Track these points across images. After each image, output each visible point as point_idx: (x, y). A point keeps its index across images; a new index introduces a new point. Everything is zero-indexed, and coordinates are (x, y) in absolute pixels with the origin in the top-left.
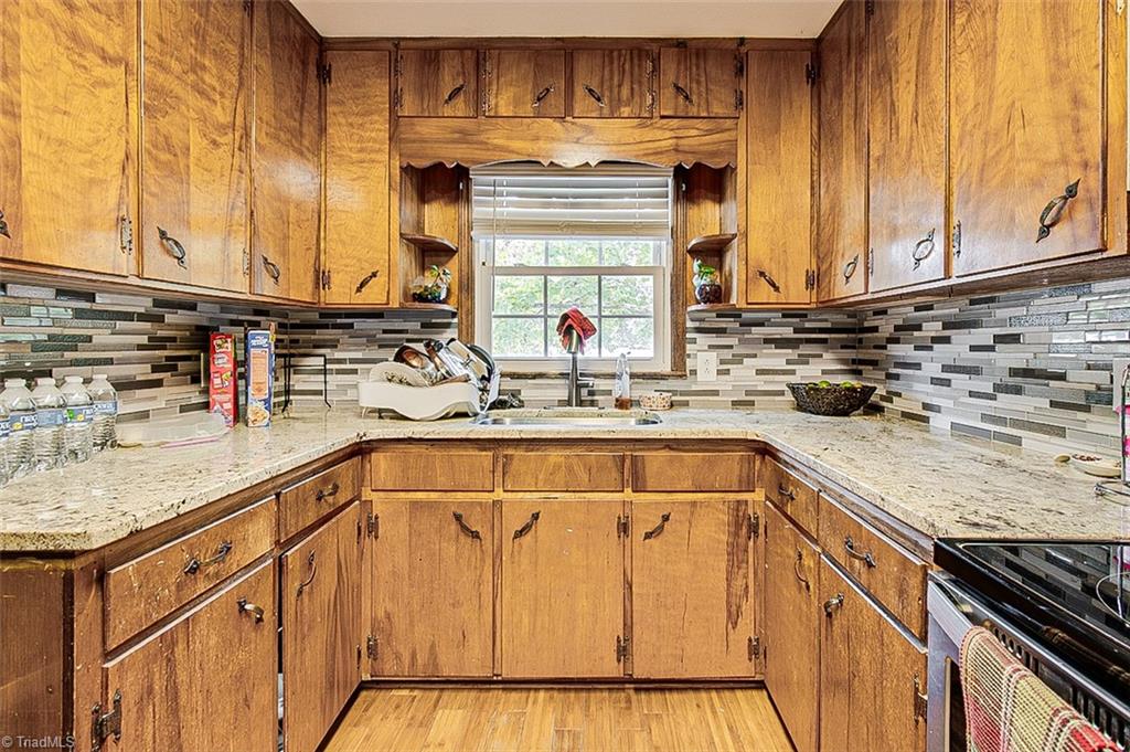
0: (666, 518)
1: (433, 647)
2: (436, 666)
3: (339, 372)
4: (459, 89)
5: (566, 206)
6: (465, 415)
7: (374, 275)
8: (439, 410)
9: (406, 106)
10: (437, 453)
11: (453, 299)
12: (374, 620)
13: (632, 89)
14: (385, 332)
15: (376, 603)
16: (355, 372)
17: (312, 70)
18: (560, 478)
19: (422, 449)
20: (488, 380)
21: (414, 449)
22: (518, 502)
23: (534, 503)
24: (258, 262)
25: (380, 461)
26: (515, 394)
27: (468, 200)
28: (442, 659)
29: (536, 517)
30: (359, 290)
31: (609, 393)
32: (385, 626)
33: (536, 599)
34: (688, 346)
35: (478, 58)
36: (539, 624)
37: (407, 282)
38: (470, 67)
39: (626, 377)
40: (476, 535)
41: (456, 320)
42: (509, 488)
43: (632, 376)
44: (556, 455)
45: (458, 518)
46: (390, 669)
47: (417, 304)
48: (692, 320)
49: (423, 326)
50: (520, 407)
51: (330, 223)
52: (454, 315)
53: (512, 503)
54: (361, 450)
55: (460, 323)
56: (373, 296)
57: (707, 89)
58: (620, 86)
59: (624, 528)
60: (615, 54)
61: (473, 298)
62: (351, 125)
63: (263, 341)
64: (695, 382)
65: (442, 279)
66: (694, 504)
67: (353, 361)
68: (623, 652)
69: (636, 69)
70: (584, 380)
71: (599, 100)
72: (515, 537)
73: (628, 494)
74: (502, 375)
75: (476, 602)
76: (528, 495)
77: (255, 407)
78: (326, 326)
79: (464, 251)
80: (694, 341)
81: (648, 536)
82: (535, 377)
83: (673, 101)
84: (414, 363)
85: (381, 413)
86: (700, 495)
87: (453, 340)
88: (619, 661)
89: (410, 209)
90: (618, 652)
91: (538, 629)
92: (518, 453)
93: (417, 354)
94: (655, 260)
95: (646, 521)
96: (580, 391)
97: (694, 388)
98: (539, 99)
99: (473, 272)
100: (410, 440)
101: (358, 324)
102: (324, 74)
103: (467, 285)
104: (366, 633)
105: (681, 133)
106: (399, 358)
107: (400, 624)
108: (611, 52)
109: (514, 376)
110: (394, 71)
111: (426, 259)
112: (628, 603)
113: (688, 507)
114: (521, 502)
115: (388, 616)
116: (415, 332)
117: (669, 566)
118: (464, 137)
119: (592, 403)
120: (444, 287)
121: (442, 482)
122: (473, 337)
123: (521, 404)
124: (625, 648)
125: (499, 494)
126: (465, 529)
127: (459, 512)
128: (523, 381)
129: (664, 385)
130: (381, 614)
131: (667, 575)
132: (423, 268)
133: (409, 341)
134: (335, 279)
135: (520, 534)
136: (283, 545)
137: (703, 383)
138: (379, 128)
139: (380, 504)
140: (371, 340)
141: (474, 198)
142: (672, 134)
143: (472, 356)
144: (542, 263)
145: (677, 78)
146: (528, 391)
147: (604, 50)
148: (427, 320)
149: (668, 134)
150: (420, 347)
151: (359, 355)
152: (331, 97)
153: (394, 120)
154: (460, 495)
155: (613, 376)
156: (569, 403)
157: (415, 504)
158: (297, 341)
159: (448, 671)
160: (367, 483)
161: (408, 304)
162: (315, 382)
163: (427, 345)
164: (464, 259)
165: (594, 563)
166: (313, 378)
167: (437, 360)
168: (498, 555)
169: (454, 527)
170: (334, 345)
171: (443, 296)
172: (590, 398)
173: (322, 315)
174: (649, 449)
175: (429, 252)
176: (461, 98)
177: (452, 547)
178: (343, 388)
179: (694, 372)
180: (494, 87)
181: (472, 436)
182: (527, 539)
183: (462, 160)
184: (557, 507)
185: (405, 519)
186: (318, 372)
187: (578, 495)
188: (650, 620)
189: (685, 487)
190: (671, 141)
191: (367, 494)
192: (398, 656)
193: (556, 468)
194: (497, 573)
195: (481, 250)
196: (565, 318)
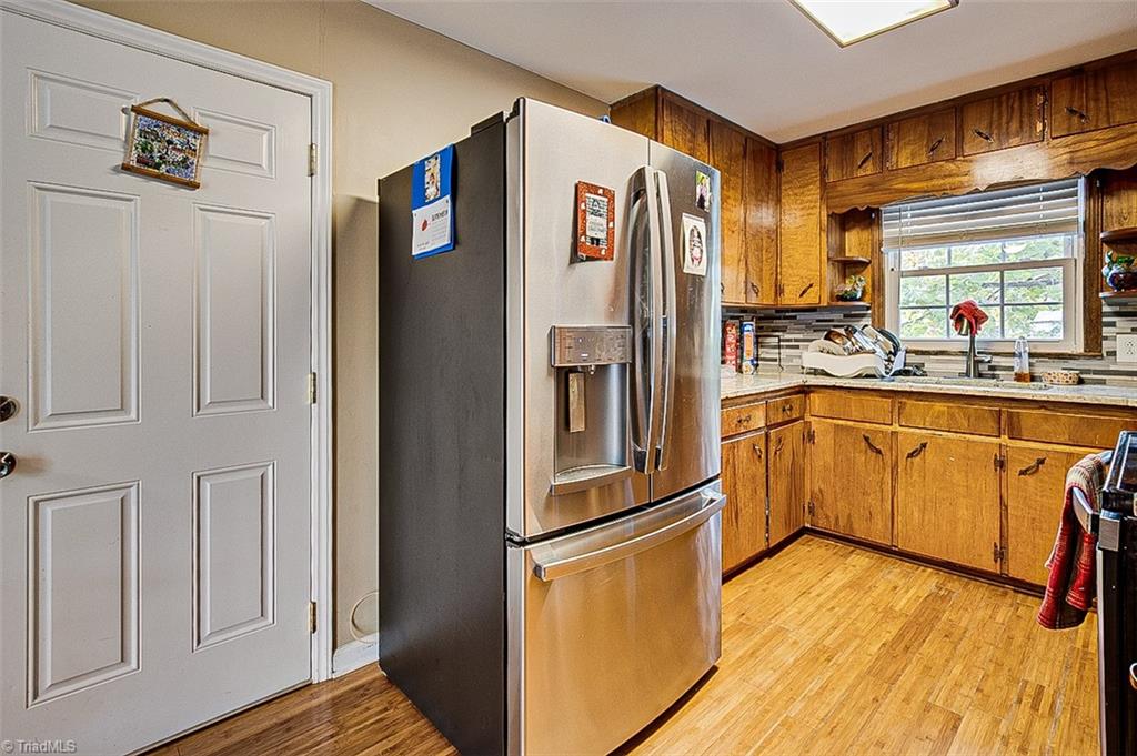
0: (1041, 462)
1: (849, 516)
2: (852, 529)
3: (788, 347)
4: (868, 157)
5: (965, 218)
6: (874, 376)
7: (811, 286)
8: (854, 370)
9: (831, 176)
10: (852, 397)
11: (868, 297)
12: (812, 492)
13: (1021, 122)
14: (818, 321)
15: (813, 483)
16: (798, 347)
17: (774, 167)
18: (943, 421)
19: (842, 393)
20: (895, 355)
21: (837, 393)
22: (911, 435)
23: (923, 436)
24: (749, 286)
25: (815, 398)
26: (919, 366)
27: (879, 225)
28: (856, 526)
29: (924, 446)
30: (801, 295)
31: (1011, 368)
32: (818, 497)
33: (924, 501)
34: (1104, 329)
35: (883, 133)
36: (926, 518)
37: (833, 288)
38: (877, 140)
39: (1025, 356)
40: (879, 452)
41: (869, 312)
42: (903, 424)
43: (1031, 355)
44: (939, 406)
45: (866, 439)
46: (822, 524)
47: (840, 303)
48: (1109, 305)
49: (845, 316)
50: (922, 375)
51: (784, 256)
52: (868, 308)
53: (905, 433)
54: (804, 390)
55: (874, 312)
56: (811, 299)
57: (1107, 103)
58: (1008, 123)
59: (1001, 464)
60: (1004, 97)
61: (883, 295)
62: (796, 195)
63: (750, 328)
64: (1115, 363)
65: (858, 284)
66: (1070, 455)
67: (796, 340)
68: (1000, 554)
69: (1026, 105)
70: (981, 357)
71: (987, 138)
72: (908, 457)
73: (1004, 439)
74: (907, 352)
75: (879, 494)
76: (918, 431)
77: (747, 364)
78: (779, 318)
79: (875, 262)
80: (1113, 324)
81: (1023, 473)
82: (937, 353)
83: (1067, 122)
84: (837, 341)
85: (816, 372)
86: (1078, 449)
87: (866, 326)
88: (996, 561)
89: (835, 237)
90: (995, 554)
91: (926, 522)
92: (910, 402)
93: (839, 335)
94: (1066, 253)
95: (1021, 462)
96: (978, 366)
97: (1113, 368)
98: (932, 150)
99: (883, 276)
100: (834, 387)
101: (800, 316)
102: (780, 167)
103: (878, 286)
104: (808, 499)
105: (1077, 147)
106: (827, 338)
107: (829, 498)
108: (1000, 96)
109: (917, 353)
110: (823, 154)
111: (847, 270)
112: (1004, 521)
113: (1065, 457)
114: (913, 434)
115: (821, 491)
116: (840, 321)
117: (1044, 498)
118: (872, 187)
119: (993, 377)
120: (860, 289)
121: (855, 415)
122: (884, 324)
123: (924, 374)
124: (1002, 553)
125: (896, 427)
126: (870, 446)
127: (867, 435)
128: (927, 357)
129: (1072, 364)
130: (816, 489)
131: (1042, 506)
132: (844, 276)
133: (835, 327)
134: (787, 289)
135: (911, 455)
136: (769, 427)
137: (1123, 364)
138: (814, 192)
139: (816, 425)
140: (809, 326)
141: (884, 223)
142: (1068, 150)
143: (880, 337)
144: (946, 265)
145: (1072, 101)
146: (930, 364)
147: (992, 98)
148: (847, 312)
149: (1062, 151)
150: (842, 331)
151: (800, 336)
152: (784, 179)
153: (824, 185)
154: (867, 424)
155: (1013, 355)
156: (967, 374)
157: (837, 426)
158: (762, 327)
159: (860, 534)
160: (808, 411)
161: (834, 303)
162: (773, 353)
163: (846, 330)
164: (876, 267)
165: (973, 486)
166: (772, 351)
167: (853, 340)
168: (895, 467)
169: (863, 444)
170: (784, 330)
171: (859, 296)
172: (991, 372)
173: (777, 311)
174: (1025, 408)
175: (848, 267)
176: (870, 162)
177: (861, 458)
178: (790, 358)
179: (1113, 354)
180: (896, 149)
181: (875, 387)
182: (917, 460)
183: (871, 203)
184: (940, 441)
185: (832, 434)
186: (774, 347)
187: (959, 435)
188: (1025, 537)
189: (1062, 440)
190: (1065, 156)
191: (808, 418)
192: (827, 517)
193: (940, 414)
194: (894, 478)
195: (889, 260)
196: (957, 308)
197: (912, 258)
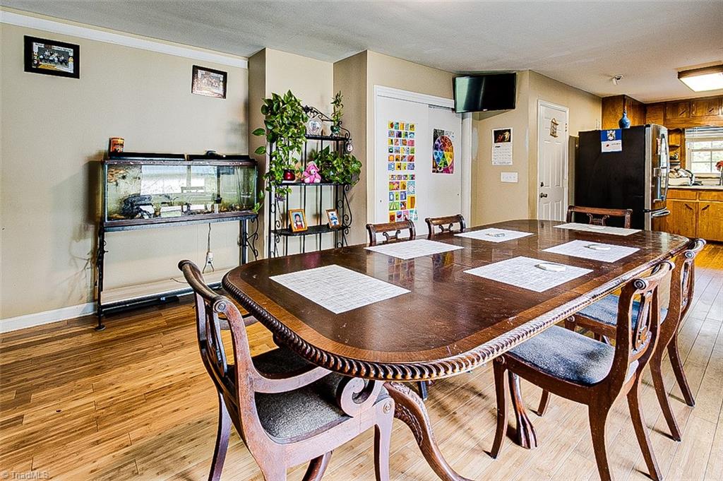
4: (684, 111)
6: (687, 185)
9: (668, 117)
10: (680, 192)
11: (679, 158)
18: (716, 198)
19: (676, 190)
20: (692, 178)
21: (674, 190)
22: (703, 204)
23: (708, 203)
26: (700, 182)
29: (708, 206)
33: (708, 223)
35: (690, 104)
38: (688, 105)
40: (691, 209)
41: (679, 163)
42: (700, 199)
44: (714, 193)
50: (701, 185)
53: (701, 203)
55: (682, 164)
61: (685, 158)
65: (677, 154)
74: (696, 177)
75: (691, 222)
76: (706, 201)
79: (682, 146)
82: (708, 178)
84: (673, 174)
87: (681, 168)
92: (703, 192)
98: (710, 111)
99: (685, 152)
102: (645, 113)
103: (683, 155)
107: (670, 225)
109: (699, 178)
110: (665, 109)
111: (671, 149)
118: (686, 122)
120: (677, 156)
121: (681, 197)
122: (686, 168)
123: (704, 184)
125: (698, 201)
126: (688, 207)
127: (686, 204)
128: (704, 179)
135: (703, 209)
141: (686, 134)
143: (687, 172)
144: (710, 148)
153: (665, 120)
154: (686, 200)
156: (720, 185)
157: (674, 201)
163: (675, 170)
164: (682, 148)
167: (678, 173)
168: (697, 213)
169: (685, 206)
171: (677, 158)
176: (684, 113)
177: (684, 211)
180: (696, 110)
181: (688, 188)
182: (706, 211)
184: (714, 204)
185: (672, 204)
193: (715, 196)
194: (697, 217)
195: (687, 145)
196: (718, 163)
197: (697, 145)
